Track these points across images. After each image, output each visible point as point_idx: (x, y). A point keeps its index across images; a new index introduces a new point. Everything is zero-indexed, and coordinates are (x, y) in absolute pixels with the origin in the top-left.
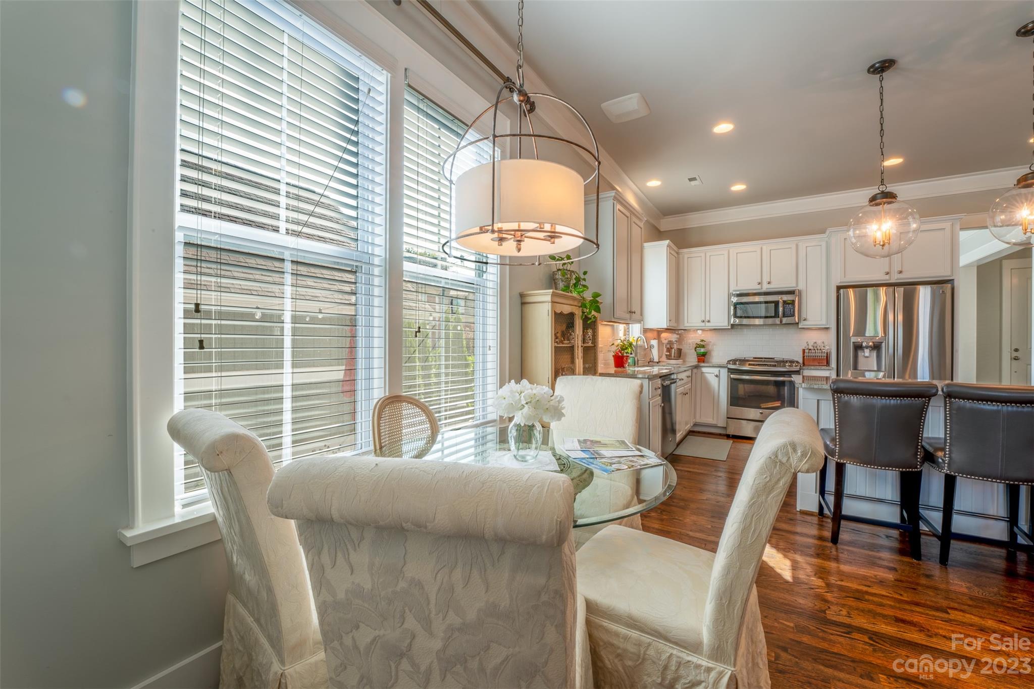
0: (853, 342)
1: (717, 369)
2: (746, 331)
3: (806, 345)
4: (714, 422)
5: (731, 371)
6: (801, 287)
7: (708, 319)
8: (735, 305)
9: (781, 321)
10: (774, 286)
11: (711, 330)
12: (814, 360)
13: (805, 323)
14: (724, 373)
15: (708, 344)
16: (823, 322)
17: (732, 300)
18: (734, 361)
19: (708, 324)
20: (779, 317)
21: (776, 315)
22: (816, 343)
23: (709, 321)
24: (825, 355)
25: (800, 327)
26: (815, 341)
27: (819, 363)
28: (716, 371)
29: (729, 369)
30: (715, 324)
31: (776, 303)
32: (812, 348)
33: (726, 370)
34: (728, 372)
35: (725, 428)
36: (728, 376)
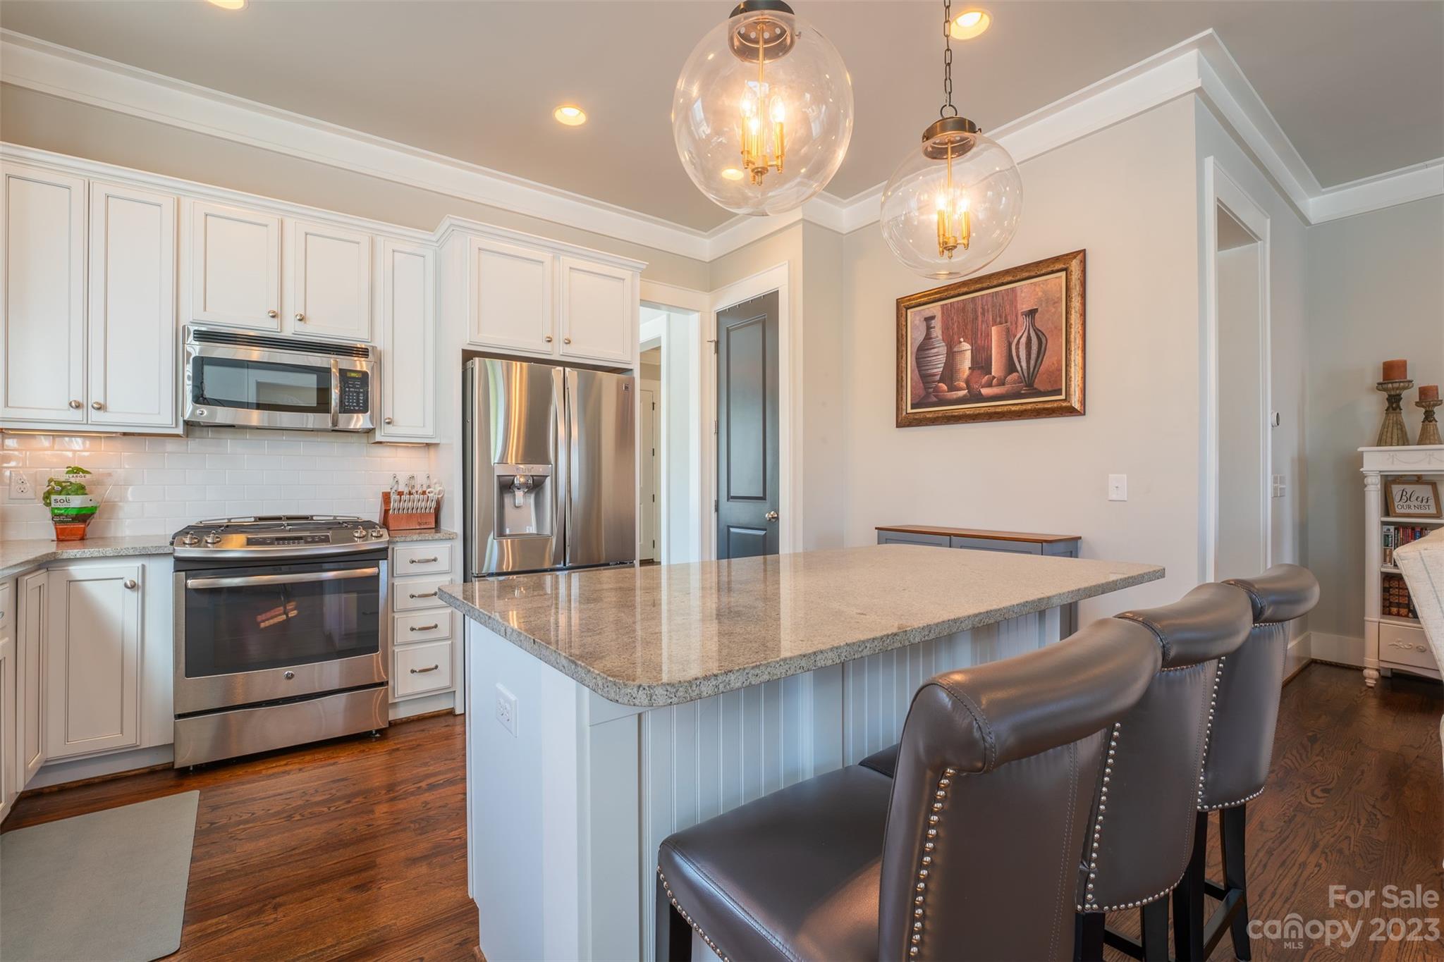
0: (498, 476)
1: (136, 564)
2: (231, 445)
3: (391, 482)
4: (128, 740)
5: (185, 566)
6: (380, 342)
7: (96, 396)
8: (200, 363)
9: (335, 423)
10: (316, 330)
11: (110, 436)
12: (410, 517)
13: (389, 429)
14: (162, 576)
15: (98, 483)
16: (426, 432)
17: (188, 348)
18: (198, 532)
19: (95, 416)
20: (327, 411)
21: (322, 405)
22: (412, 477)
23: (101, 408)
24: (434, 504)
25: (378, 438)
26: (410, 474)
27: (420, 524)
28: (130, 570)
29: (178, 560)
30: (123, 414)
31: (323, 373)
32: (406, 490)
33: (169, 564)
34: (176, 571)
35: (171, 747)
36: (176, 583)
